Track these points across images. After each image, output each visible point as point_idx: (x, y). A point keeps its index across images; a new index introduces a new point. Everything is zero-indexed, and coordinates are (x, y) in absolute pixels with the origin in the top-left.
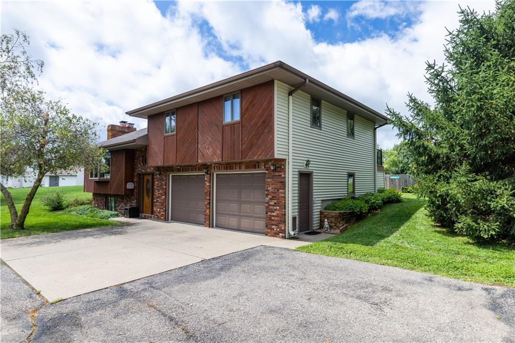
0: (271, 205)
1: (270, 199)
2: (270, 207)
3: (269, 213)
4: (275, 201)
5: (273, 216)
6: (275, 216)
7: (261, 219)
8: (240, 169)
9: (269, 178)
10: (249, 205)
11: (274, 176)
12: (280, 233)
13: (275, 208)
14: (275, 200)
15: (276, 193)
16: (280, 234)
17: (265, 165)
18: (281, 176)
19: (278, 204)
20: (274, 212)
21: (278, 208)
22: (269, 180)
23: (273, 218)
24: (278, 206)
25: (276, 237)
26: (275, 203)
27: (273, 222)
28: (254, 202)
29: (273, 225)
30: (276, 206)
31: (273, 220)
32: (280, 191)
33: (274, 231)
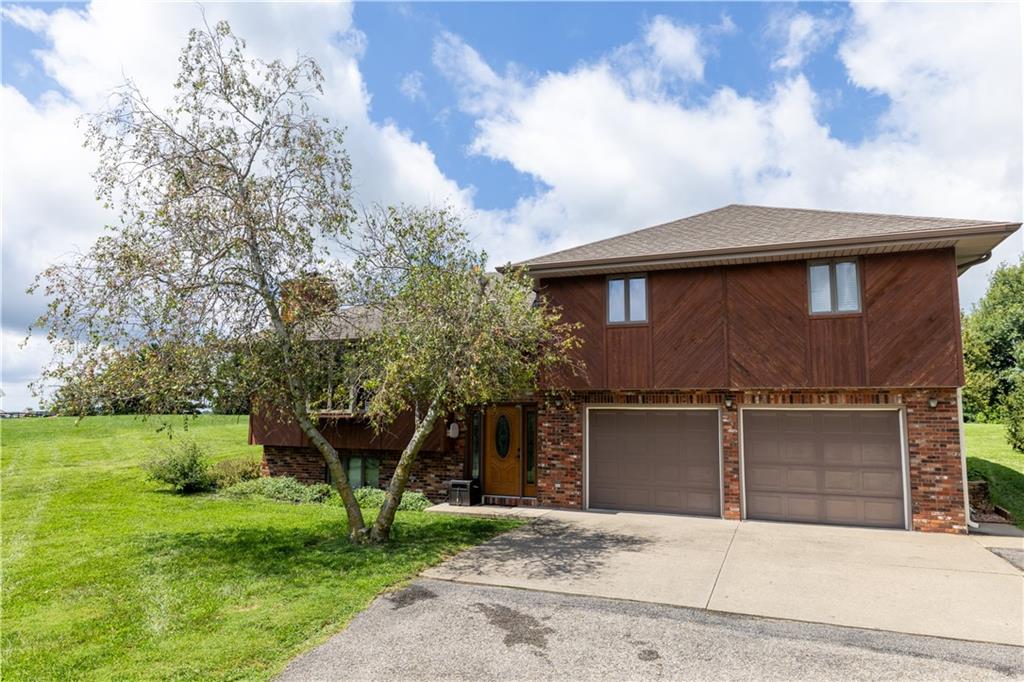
0: (926, 473)
1: (923, 461)
2: (923, 477)
3: (921, 489)
4: (938, 466)
5: (933, 493)
6: (940, 493)
7: (884, 500)
8: (831, 402)
9: (917, 422)
10: (850, 473)
11: (931, 418)
12: (954, 524)
13: (938, 478)
14: (936, 462)
15: (937, 449)
16: (955, 527)
17: (903, 398)
18: (950, 418)
19: (945, 470)
20: (934, 486)
21: (946, 478)
22: (917, 426)
23: (933, 497)
24: (946, 475)
25: (944, 532)
26: (938, 469)
27: (932, 505)
28: (865, 467)
29: (934, 509)
30: (939, 474)
31: (934, 501)
32: (948, 446)
33: (938, 522)
